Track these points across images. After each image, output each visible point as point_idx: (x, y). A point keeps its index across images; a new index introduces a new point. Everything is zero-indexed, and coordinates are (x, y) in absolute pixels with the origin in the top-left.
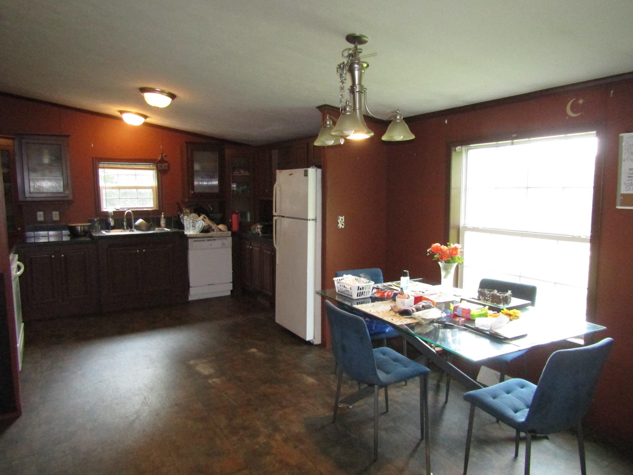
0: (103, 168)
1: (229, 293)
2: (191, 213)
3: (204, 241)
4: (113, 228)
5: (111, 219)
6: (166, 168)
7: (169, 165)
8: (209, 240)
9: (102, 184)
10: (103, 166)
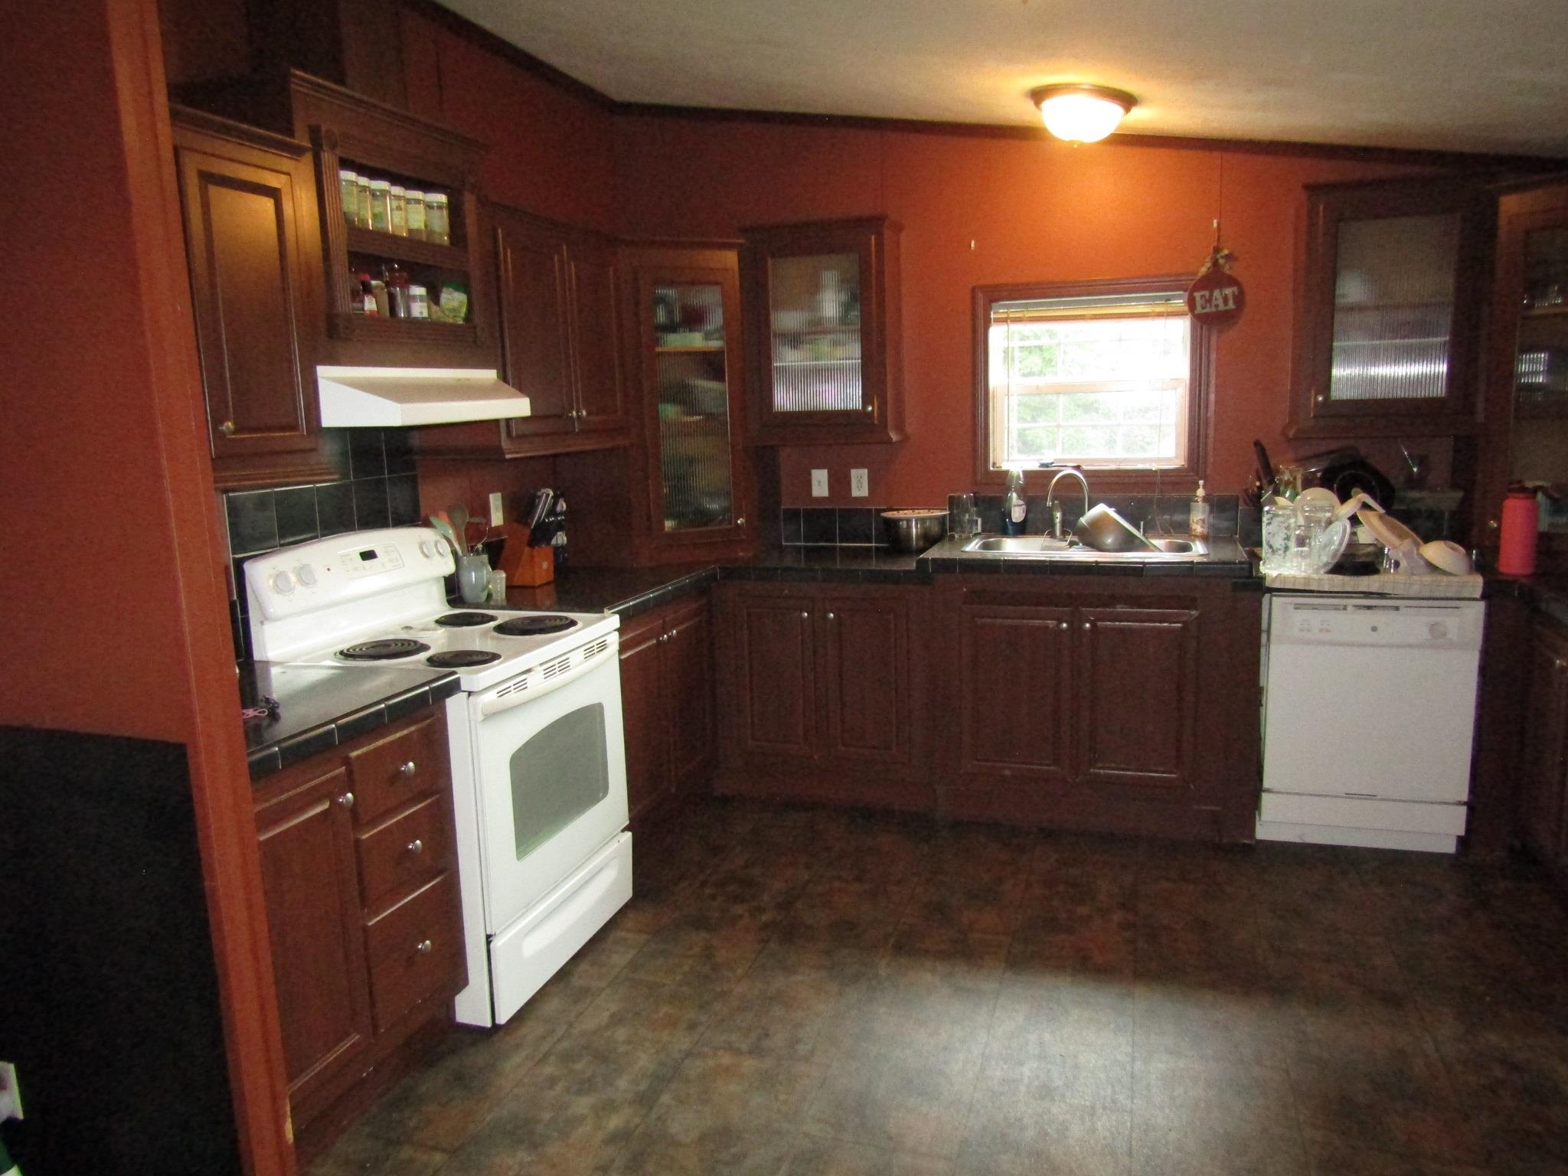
0: (1005, 320)
1: (1449, 847)
2: (1308, 483)
3: (1345, 608)
4: (1022, 530)
5: (1015, 495)
6: (1231, 305)
7: (1241, 292)
8: (1369, 608)
9: (998, 376)
10: (1005, 316)
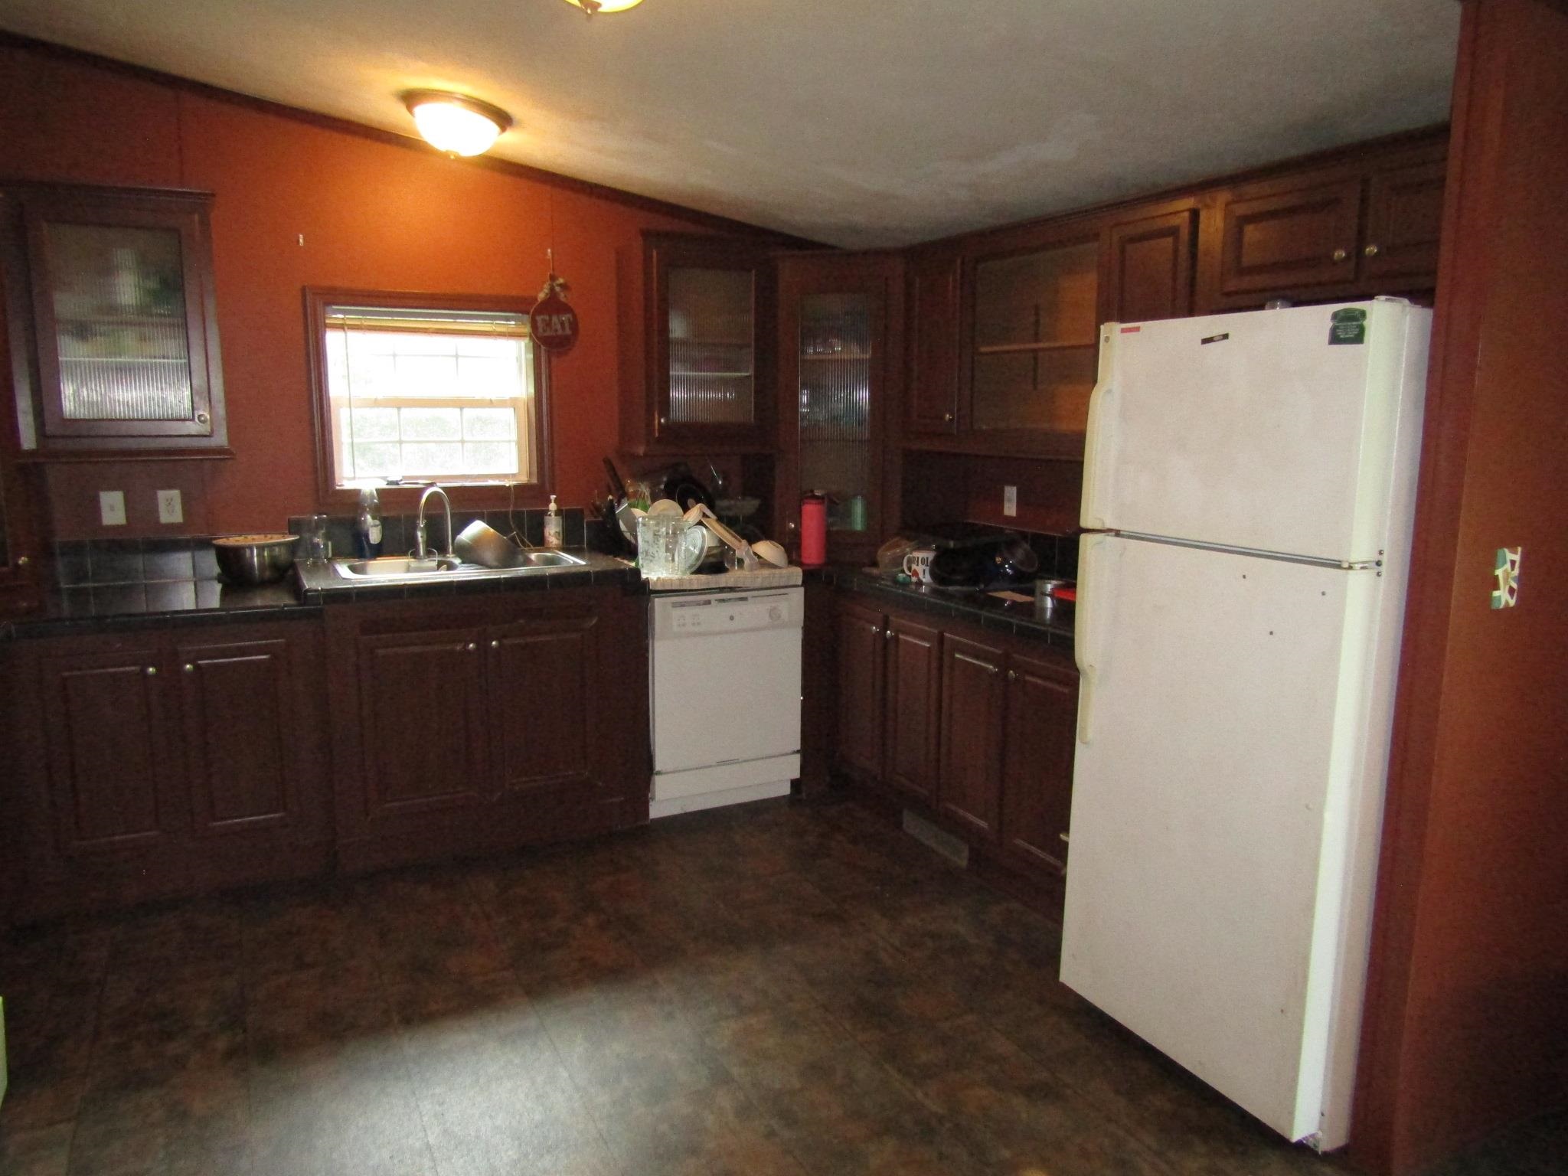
0: (341, 327)
1: (786, 790)
2: (655, 498)
3: (709, 602)
4: (378, 551)
5: (369, 517)
6: (568, 332)
7: (574, 316)
8: (723, 601)
9: (337, 386)
10: (341, 322)
